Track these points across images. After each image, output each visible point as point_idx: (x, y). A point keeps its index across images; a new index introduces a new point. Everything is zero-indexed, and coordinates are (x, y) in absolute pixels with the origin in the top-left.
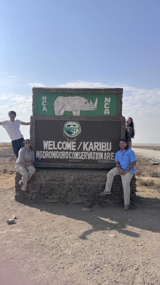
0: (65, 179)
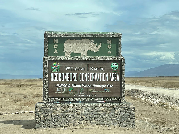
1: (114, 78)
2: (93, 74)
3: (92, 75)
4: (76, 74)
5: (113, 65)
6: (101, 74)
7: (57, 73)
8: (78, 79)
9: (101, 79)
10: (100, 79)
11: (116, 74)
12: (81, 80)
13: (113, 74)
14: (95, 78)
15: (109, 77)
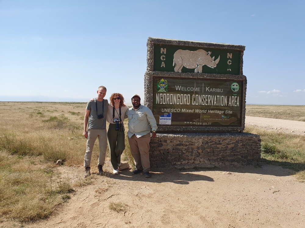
0: (193, 143)
1: (234, 102)
2: (209, 96)
3: (207, 97)
4: (189, 96)
5: (234, 85)
6: (218, 96)
7: (164, 94)
8: (191, 102)
9: (219, 103)
10: (217, 103)
11: (236, 97)
12: (194, 104)
13: (232, 97)
14: (211, 101)
15: (228, 101)
